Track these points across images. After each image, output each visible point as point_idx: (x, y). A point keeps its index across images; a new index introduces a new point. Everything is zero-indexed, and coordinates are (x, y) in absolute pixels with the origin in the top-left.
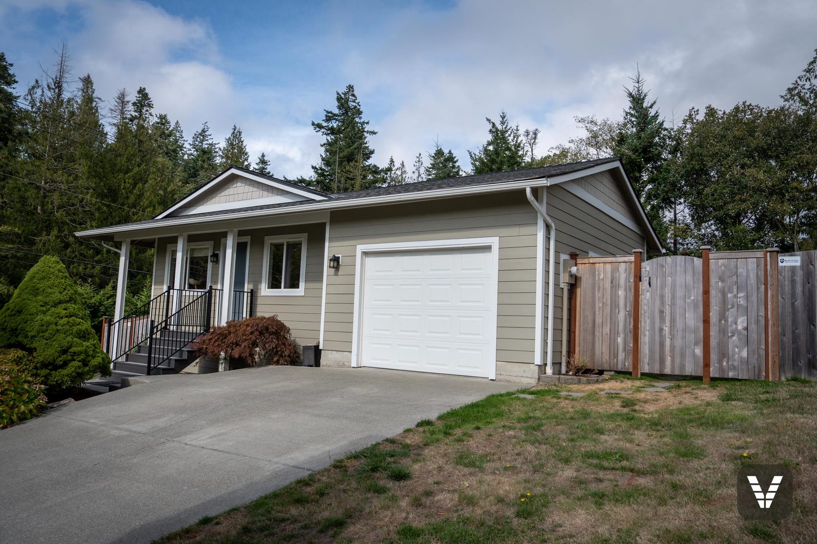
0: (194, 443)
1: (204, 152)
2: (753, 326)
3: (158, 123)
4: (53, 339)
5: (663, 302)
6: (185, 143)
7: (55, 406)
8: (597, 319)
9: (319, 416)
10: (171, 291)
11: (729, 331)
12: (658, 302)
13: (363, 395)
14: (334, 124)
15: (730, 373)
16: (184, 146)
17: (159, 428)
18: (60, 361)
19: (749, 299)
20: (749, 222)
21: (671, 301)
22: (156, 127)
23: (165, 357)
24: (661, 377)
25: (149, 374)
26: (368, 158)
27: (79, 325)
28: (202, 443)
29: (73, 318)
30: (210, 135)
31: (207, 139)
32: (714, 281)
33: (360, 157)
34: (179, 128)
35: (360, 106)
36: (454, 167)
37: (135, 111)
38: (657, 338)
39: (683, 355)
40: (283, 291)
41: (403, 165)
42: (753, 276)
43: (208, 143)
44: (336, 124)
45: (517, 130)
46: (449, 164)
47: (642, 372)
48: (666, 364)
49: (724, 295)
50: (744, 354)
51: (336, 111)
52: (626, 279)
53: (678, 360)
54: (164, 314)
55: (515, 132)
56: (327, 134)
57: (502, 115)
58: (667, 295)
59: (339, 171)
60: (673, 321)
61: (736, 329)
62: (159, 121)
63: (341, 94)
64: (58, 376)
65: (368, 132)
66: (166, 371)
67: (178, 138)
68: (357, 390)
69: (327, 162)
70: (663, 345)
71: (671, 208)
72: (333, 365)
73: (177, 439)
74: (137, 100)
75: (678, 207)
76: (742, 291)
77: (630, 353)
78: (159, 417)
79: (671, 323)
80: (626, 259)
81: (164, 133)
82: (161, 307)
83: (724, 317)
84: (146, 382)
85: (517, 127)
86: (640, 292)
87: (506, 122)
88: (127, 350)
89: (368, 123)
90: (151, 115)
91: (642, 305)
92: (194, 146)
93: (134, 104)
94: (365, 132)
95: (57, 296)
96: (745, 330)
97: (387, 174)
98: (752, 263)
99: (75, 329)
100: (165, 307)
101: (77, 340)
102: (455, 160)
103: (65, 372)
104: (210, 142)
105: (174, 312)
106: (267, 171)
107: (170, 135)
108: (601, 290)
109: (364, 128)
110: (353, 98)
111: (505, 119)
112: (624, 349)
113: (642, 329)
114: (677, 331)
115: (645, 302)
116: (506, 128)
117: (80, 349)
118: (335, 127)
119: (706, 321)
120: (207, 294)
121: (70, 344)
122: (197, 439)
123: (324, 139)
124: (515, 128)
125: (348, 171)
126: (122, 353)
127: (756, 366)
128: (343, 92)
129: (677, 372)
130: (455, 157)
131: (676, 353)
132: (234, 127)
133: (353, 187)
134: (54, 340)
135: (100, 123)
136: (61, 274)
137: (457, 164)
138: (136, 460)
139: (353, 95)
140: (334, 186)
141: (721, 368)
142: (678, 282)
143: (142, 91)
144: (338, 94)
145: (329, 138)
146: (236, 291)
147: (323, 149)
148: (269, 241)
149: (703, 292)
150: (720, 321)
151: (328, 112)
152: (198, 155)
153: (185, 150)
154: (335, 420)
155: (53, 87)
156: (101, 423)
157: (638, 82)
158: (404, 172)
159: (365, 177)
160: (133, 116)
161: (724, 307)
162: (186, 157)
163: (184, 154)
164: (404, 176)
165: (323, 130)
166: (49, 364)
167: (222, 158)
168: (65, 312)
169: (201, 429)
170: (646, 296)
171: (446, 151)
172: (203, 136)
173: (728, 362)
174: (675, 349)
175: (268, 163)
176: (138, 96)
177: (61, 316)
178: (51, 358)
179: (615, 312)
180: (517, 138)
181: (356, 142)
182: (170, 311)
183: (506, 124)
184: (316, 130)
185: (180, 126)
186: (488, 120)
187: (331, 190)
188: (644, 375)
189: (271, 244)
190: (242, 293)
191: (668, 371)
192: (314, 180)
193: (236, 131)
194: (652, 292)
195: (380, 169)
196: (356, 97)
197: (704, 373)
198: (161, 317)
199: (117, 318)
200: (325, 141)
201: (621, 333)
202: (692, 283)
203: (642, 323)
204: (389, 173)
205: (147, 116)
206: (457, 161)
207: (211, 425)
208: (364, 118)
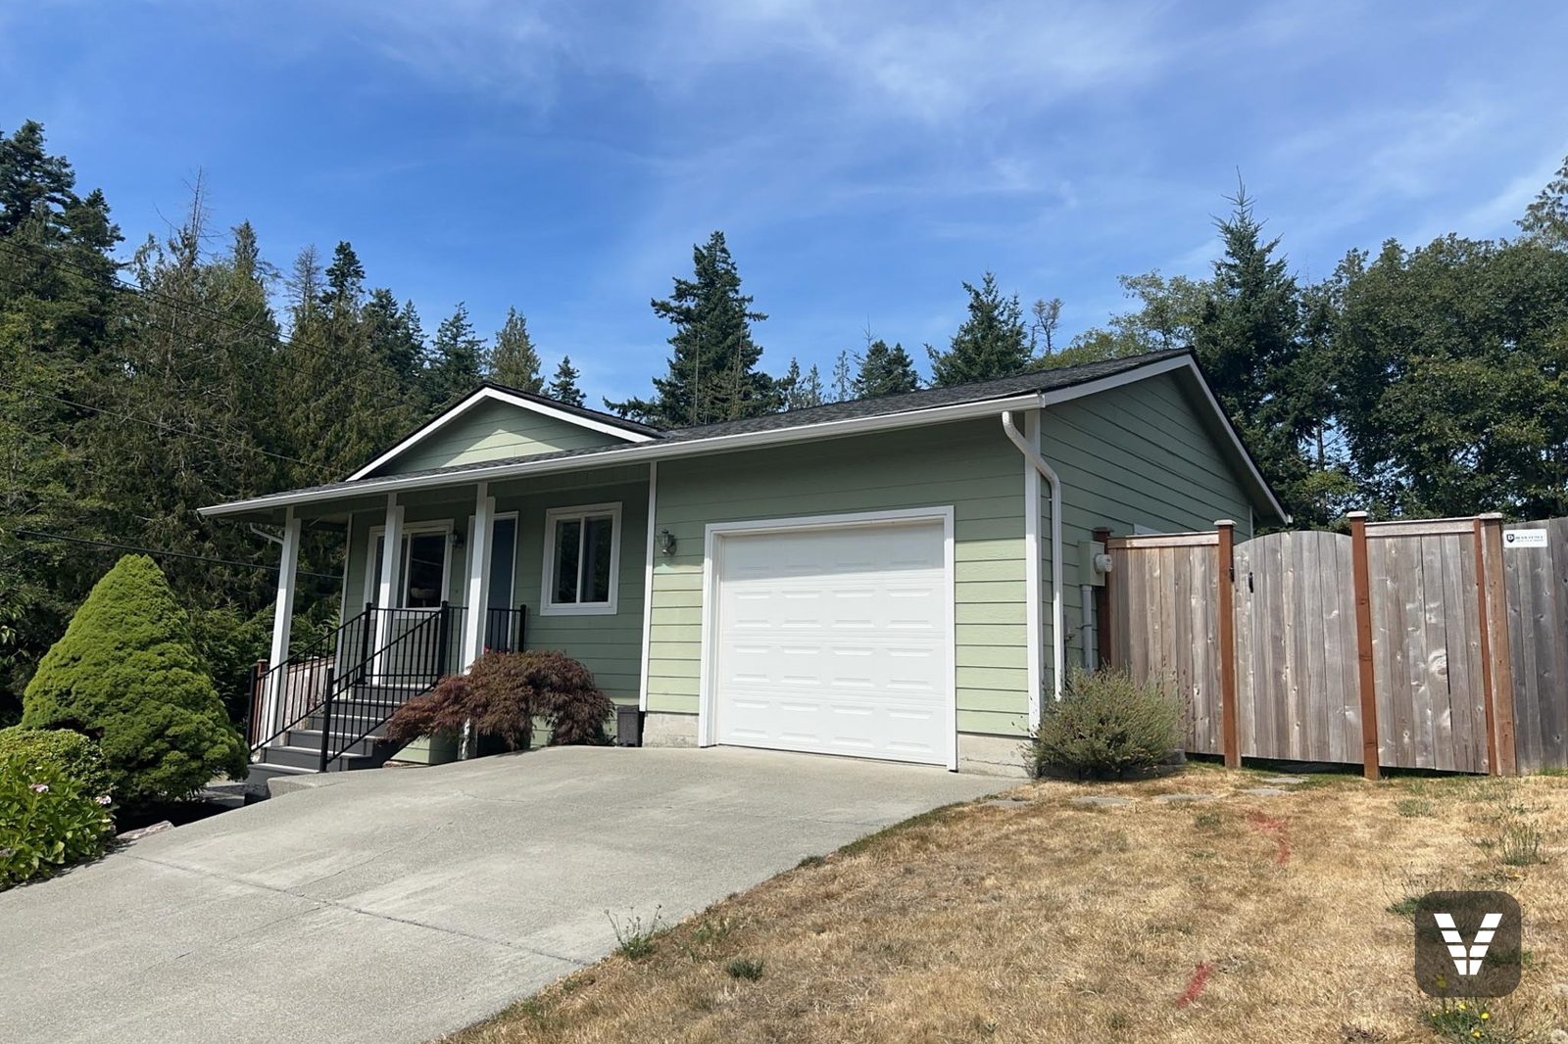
0: (375, 909)
1: (459, 356)
2: (1460, 665)
3: (373, 305)
4: (137, 710)
5: (1278, 621)
6: (425, 339)
7: (136, 836)
8: (1151, 656)
9: (617, 848)
10: (373, 612)
11: (1412, 676)
12: (1269, 621)
13: (709, 803)
14: (690, 303)
15: (1417, 759)
16: (423, 346)
17: (316, 879)
18: (150, 753)
19: (1449, 612)
20: (1466, 459)
21: (1295, 618)
22: (370, 313)
23: (356, 736)
24: (1282, 766)
25: (323, 769)
26: (753, 362)
27: (184, 682)
28: (388, 910)
29: (174, 669)
30: (470, 326)
31: (464, 332)
32: (1377, 578)
33: (737, 361)
34: (413, 314)
35: (735, 269)
36: (905, 374)
37: (333, 285)
38: (1271, 692)
39: (1322, 723)
40: (579, 608)
41: (815, 371)
42: (1454, 567)
43: (466, 339)
44: (694, 303)
45: (1016, 303)
46: (897, 369)
47: (1244, 755)
48: (1291, 740)
49: (1399, 604)
50: (1446, 720)
51: (694, 280)
52: (1204, 577)
53: (1313, 734)
54: (360, 652)
55: (1012, 307)
56: (679, 322)
57: (986, 277)
58: (1285, 607)
59: (701, 387)
60: (1300, 657)
61: (1426, 670)
62: (374, 301)
63: (701, 249)
64: (142, 782)
65: (750, 316)
66: (355, 764)
67: (411, 331)
68: (702, 792)
69: (680, 372)
70: (1283, 701)
71: (1312, 436)
72: (664, 742)
73: (344, 901)
74: (335, 265)
75: (1326, 434)
76: (1434, 600)
77: (1219, 719)
78: (322, 856)
79: (1296, 662)
80: (1204, 539)
81: (385, 323)
82: (354, 640)
83: (1401, 649)
84: (310, 787)
85: (1016, 298)
86: (1233, 601)
87: (995, 289)
88: (288, 723)
89: (750, 300)
90: (361, 291)
91: (1239, 627)
92: (442, 346)
93: (330, 272)
94: (747, 315)
95: (147, 630)
96: (1443, 674)
97: (786, 389)
98: (1451, 545)
99: (178, 690)
100: (361, 640)
101: (182, 711)
102: (908, 360)
103: (156, 774)
104: (470, 337)
105: (378, 649)
106: (574, 388)
107: (396, 328)
108: (1157, 598)
109: (745, 309)
110: (723, 255)
111: (992, 285)
112: (1208, 712)
113: (1240, 675)
114: (1310, 677)
115: (1245, 620)
116: (994, 300)
117: (185, 728)
118: (693, 308)
119: (1366, 656)
120: (440, 615)
121: (168, 720)
122: (381, 899)
123: (673, 330)
124: (1012, 300)
125: (716, 386)
126: (278, 730)
127: (1470, 744)
128: (706, 245)
129: (1312, 758)
130: (907, 356)
131: (1308, 719)
132: (510, 311)
133: (727, 415)
134: (138, 713)
135: (266, 310)
136: (156, 587)
137: (911, 368)
138: (257, 946)
139: (724, 251)
140: (692, 413)
141: (1398, 748)
142: (1306, 583)
143: (344, 251)
144: (696, 249)
145: (681, 328)
146: (493, 610)
147: (673, 348)
148: (556, 516)
149: (1356, 599)
150: (1393, 656)
151: (679, 282)
152: (449, 362)
153: (425, 352)
154: (647, 855)
155: (181, 246)
156: (209, 871)
157: (1241, 204)
158: (816, 386)
159: (747, 396)
160: (328, 294)
161: (1400, 630)
162: (427, 365)
163: (422, 362)
164: (817, 392)
165: (671, 315)
166: (129, 759)
167: (492, 366)
168: (160, 659)
169: (393, 880)
170: (1245, 607)
171: (891, 346)
172: (457, 328)
173: (1412, 738)
174: (1307, 711)
175: (577, 375)
176: (337, 257)
177: (153, 666)
178: (132, 747)
179: (1186, 640)
180: (1015, 318)
181: (730, 334)
182: (370, 646)
183: (994, 293)
184: (660, 314)
185: (415, 310)
186: (966, 286)
187: (687, 421)
188: (1248, 763)
189: (558, 521)
190: (504, 613)
191: (1295, 754)
192: (657, 402)
193: (514, 318)
194: (1256, 602)
195: (774, 380)
196: (729, 254)
197: (1365, 757)
198: (352, 658)
199: (275, 662)
200: (676, 334)
201: (1200, 680)
202: (1333, 584)
203: (1240, 662)
204: (790, 388)
205: (353, 293)
206: (911, 362)
207: (413, 872)
208: (743, 290)
